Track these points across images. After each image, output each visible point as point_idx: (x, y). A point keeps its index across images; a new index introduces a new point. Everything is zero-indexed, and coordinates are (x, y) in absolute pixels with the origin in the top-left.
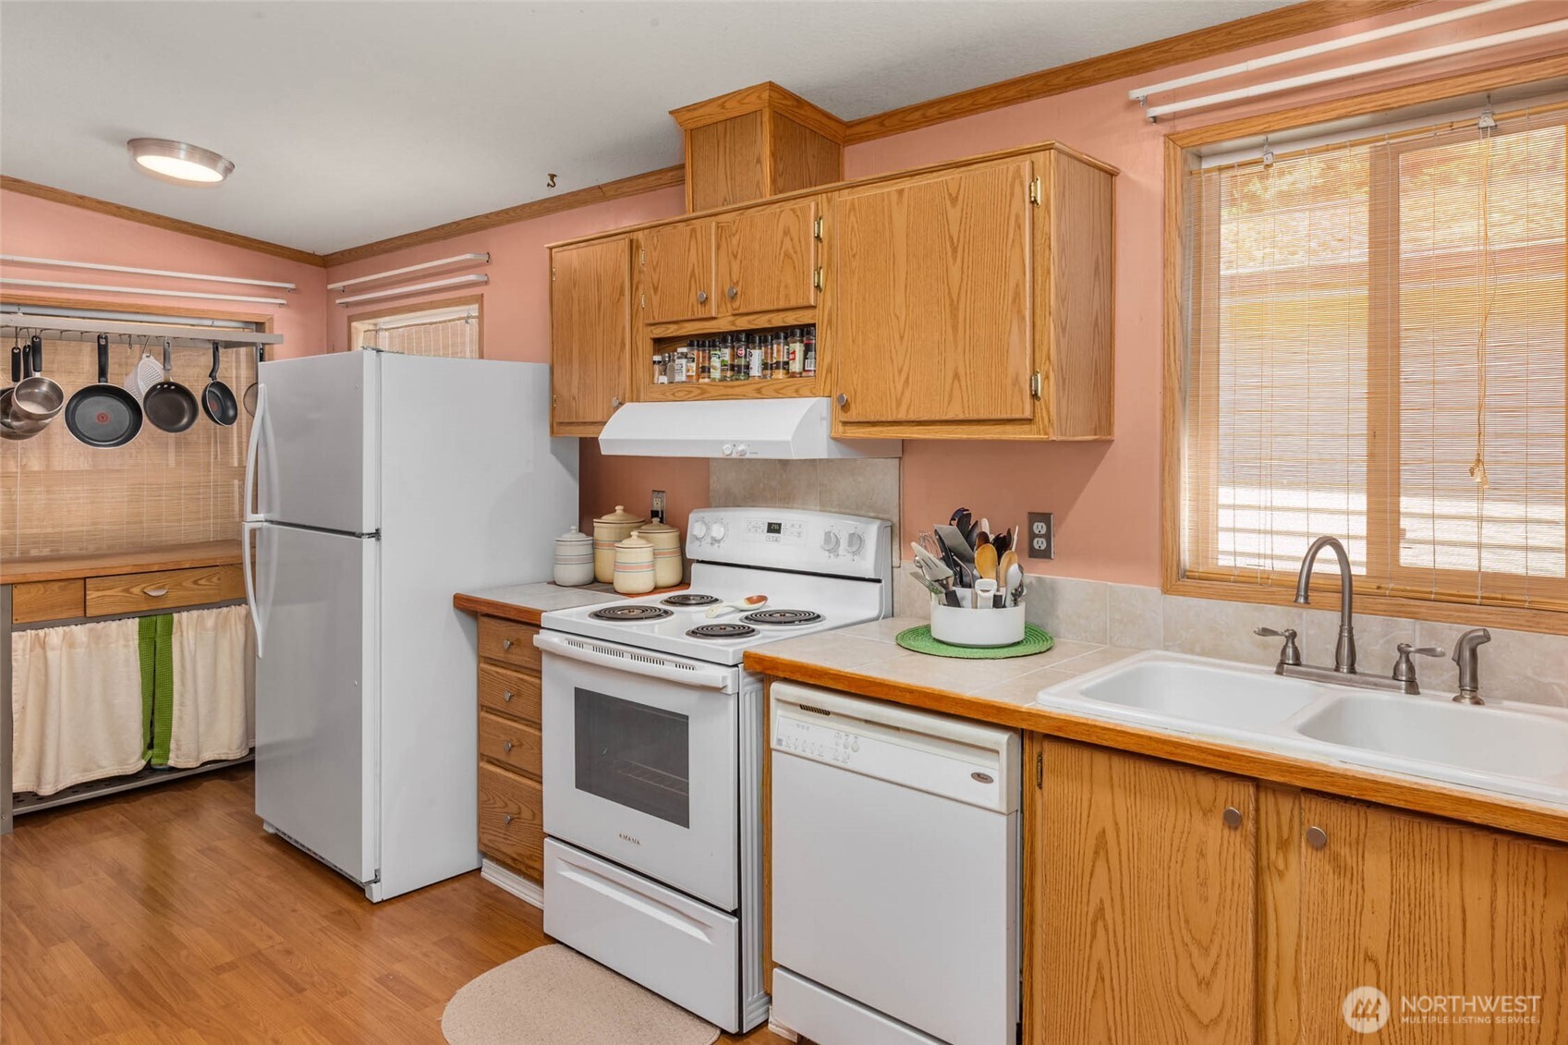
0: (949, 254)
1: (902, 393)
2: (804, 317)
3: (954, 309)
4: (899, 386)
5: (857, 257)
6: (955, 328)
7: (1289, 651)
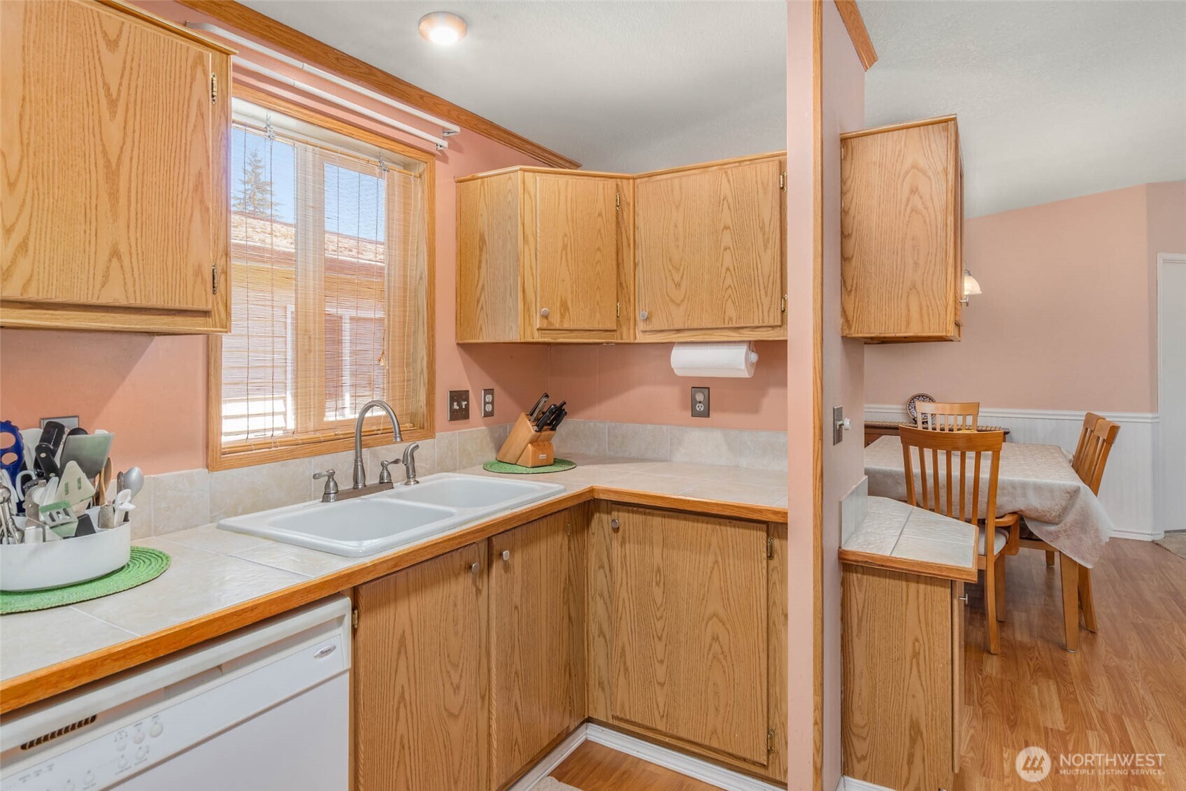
3: (112, 174)
7: (332, 484)
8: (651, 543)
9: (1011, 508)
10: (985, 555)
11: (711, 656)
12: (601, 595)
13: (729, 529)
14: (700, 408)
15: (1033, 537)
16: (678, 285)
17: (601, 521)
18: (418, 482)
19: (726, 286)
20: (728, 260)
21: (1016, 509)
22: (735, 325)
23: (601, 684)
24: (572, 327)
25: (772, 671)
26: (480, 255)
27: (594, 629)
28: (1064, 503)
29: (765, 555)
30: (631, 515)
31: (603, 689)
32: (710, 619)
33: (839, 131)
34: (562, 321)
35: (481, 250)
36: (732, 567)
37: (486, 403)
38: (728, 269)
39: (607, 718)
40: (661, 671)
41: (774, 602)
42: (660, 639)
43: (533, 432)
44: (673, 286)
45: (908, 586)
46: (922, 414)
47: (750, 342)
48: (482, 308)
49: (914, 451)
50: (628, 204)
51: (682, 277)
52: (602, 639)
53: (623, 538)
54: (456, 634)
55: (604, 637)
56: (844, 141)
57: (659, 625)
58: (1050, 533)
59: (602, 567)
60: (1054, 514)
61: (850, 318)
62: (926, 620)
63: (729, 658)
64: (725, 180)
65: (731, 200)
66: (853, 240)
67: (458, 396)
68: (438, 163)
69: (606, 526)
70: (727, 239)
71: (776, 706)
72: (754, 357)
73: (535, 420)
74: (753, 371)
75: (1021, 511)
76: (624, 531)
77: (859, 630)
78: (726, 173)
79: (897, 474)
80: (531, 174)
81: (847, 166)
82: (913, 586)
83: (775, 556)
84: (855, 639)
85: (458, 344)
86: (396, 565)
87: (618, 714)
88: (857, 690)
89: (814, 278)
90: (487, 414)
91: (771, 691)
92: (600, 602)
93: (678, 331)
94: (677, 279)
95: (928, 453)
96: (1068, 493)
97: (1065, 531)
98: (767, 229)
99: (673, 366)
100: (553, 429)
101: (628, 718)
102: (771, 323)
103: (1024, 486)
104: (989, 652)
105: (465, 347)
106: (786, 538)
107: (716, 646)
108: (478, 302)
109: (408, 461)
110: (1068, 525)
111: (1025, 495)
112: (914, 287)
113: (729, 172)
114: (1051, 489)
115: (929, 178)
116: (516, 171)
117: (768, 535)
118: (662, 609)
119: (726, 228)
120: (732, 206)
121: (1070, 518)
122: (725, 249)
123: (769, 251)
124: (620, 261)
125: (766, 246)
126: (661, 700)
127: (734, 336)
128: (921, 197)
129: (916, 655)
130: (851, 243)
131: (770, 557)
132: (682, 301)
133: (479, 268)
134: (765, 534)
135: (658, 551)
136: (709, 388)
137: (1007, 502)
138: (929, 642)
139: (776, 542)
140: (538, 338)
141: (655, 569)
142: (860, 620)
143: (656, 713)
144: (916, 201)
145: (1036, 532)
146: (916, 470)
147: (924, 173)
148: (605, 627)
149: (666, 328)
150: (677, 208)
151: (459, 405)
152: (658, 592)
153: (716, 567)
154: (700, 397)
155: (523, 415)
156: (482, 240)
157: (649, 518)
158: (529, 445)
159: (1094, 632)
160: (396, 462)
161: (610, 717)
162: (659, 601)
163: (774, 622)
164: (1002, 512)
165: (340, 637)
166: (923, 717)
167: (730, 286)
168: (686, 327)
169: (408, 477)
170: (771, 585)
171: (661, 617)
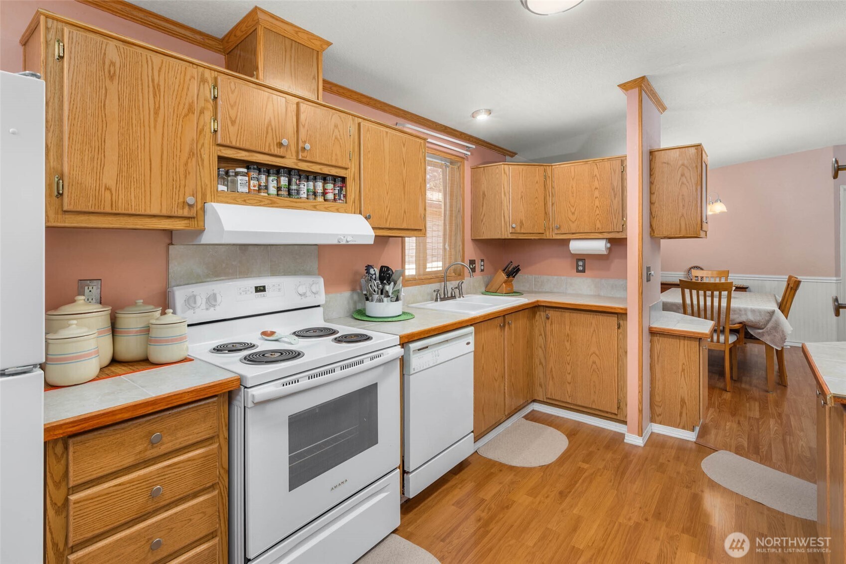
0: (403, 164)
1: (388, 216)
2: (341, 173)
3: (404, 187)
4: (387, 213)
5: (370, 152)
6: (404, 193)
7: (438, 295)
8: (565, 324)
9: (738, 320)
10: (725, 343)
11: (592, 371)
12: (541, 347)
13: (600, 317)
14: (581, 268)
15: (753, 337)
16: (573, 214)
17: (540, 315)
18: (463, 297)
19: (596, 214)
20: (597, 203)
21: (741, 321)
22: (600, 231)
23: (541, 385)
24: (525, 232)
25: (620, 375)
26: (483, 200)
27: (537, 362)
28: (767, 318)
29: (616, 327)
30: (555, 312)
31: (542, 387)
32: (592, 354)
33: (649, 148)
34: (520, 230)
35: (483, 198)
36: (602, 332)
37: (481, 266)
38: (597, 207)
39: (543, 399)
40: (569, 378)
41: (621, 347)
42: (568, 364)
43: (506, 278)
44: (571, 214)
45: (680, 342)
46: (696, 277)
47: (607, 239)
48: (484, 224)
49: (687, 291)
50: (549, 177)
51: (575, 210)
52: (541, 366)
53: (552, 322)
54: (496, 349)
55: (542, 365)
56: (651, 153)
57: (568, 358)
58: (759, 333)
59: (541, 335)
60: (761, 324)
61: (654, 229)
62: (688, 356)
63: (600, 370)
64: (595, 168)
65: (598, 177)
66: (655, 195)
67: (472, 262)
68: (466, 162)
69: (543, 317)
70: (596, 193)
71: (621, 389)
72: (609, 245)
73: (506, 273)
74: (608, 251)
75: (744, 322)
76: (552, 319)
77: (658, 361)
78: (596, 164)
79: (679, 304)
80: (507, 166)
81: (653, 163)
82: (682, 341)
83: (621, 328)
84: (656, 365)
85: (472, 239)
86: (484, 318)
87: (549, 397)
88: (657, 386)
89: (639, 213)
90: (482, 271)
91: (619, 383)
92: (540, 350)
93: (573, 234)
94: (573, 211)
95: (694, 292)
96: (769, 313)
97: (767, 332)
98: (616, 190)
99: (570, 249)
100: (514, 277)
101: (554, 398)
102: (618, 230)
103: (746, 310)
104: (726, 391)
105: (475, 241)
106: (626, 320)
107: (594, 366)
108: (482, 221)
109: (459, 287)
110: (769, 329)
111: (746, 314)
112: (683, 215)
113: (598, 164)
114: (760, 311)
115: (690, 170)
116: (501, 165)
117: (618, 319)
118: (569, 351)
119: (596, 188)
120: (599, 179)
121: (770, 325)
122: (596, 198)
123: (616, 199)
124: (546, 202)
125: (615, 197)
126: (569, 390)
127: (600, 236)
128: (686, 178)
129: (683, 370)
130: (654, 197)
131: (619, 328)
132: (576, 220)
133: (483, 206)
134: (616, 319)
135: (567, 327)
136: (585, 259)
137: (737, 318)
138: (689, 365)
139: (621, 322)
140: (510, 237)
141: (566, 334)
142: (658, 357)
143: (567, 395)
144: (684, 180)
145: (752, 333)
146: (688, 301)
147: (687, 167)
148: (543, 361)
149: (568, 232)
150: (573, 179)
151: (472, 266)
152: (567, 345)
153: (594, 333)
154: (581, 263)
155: (500, 271)
156: (484, 194)
157: (563, 313)
158: (504, 284)
159: (786, 386)
160: (456, 288)
161: (545, 399)
162: (568, 348)
163: (620, 355)
164: (734, 322)
165: (471, 339)
166: (686, 395)
167: (598, 214)
168: (577, 232)
169: (460, 295)
170: (619, 340)
171: (569, 355)
